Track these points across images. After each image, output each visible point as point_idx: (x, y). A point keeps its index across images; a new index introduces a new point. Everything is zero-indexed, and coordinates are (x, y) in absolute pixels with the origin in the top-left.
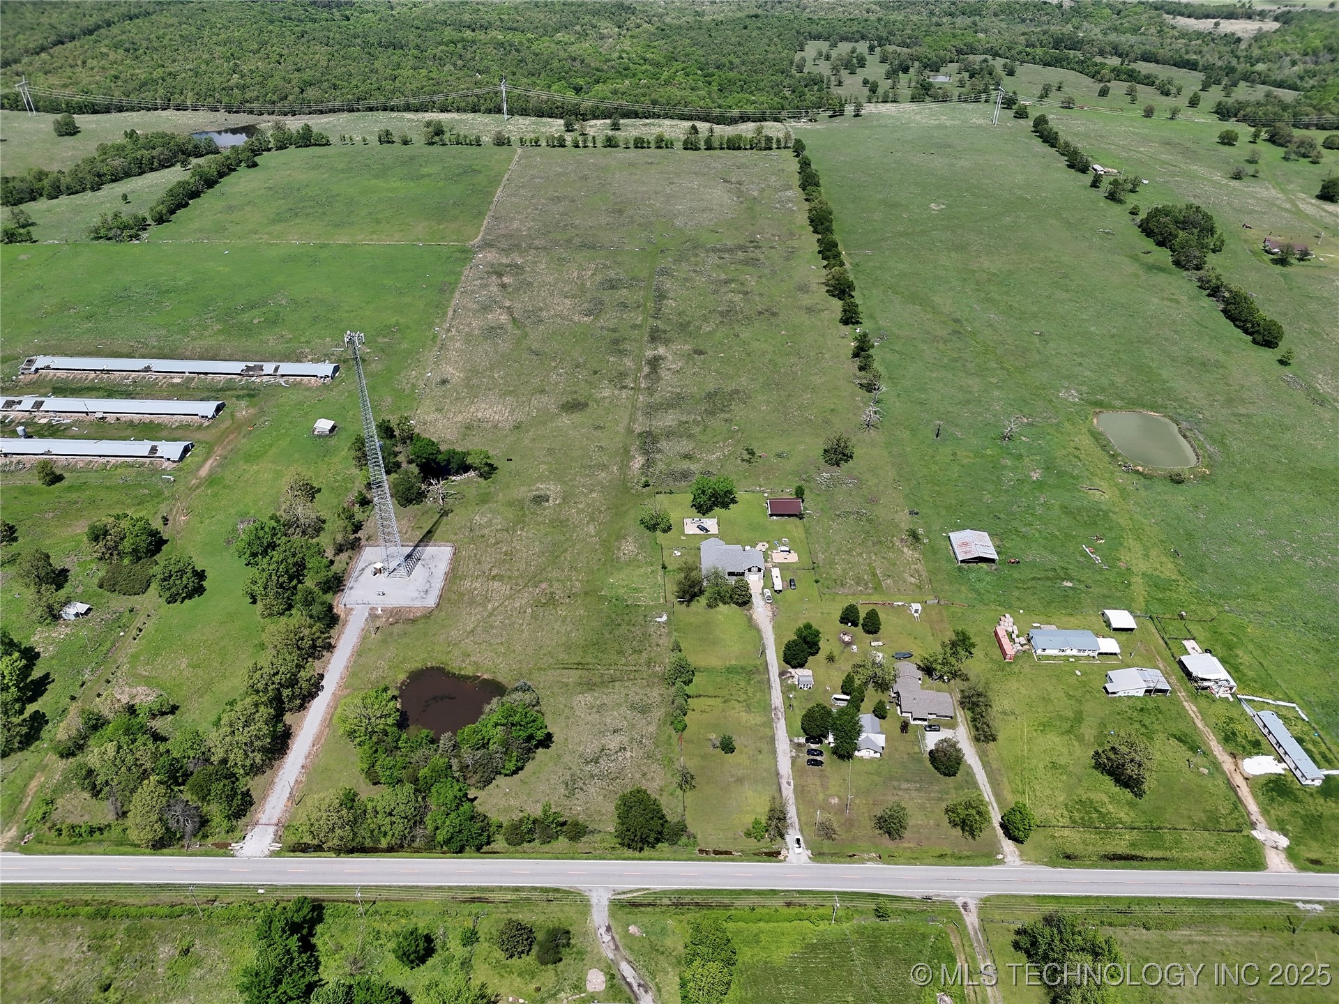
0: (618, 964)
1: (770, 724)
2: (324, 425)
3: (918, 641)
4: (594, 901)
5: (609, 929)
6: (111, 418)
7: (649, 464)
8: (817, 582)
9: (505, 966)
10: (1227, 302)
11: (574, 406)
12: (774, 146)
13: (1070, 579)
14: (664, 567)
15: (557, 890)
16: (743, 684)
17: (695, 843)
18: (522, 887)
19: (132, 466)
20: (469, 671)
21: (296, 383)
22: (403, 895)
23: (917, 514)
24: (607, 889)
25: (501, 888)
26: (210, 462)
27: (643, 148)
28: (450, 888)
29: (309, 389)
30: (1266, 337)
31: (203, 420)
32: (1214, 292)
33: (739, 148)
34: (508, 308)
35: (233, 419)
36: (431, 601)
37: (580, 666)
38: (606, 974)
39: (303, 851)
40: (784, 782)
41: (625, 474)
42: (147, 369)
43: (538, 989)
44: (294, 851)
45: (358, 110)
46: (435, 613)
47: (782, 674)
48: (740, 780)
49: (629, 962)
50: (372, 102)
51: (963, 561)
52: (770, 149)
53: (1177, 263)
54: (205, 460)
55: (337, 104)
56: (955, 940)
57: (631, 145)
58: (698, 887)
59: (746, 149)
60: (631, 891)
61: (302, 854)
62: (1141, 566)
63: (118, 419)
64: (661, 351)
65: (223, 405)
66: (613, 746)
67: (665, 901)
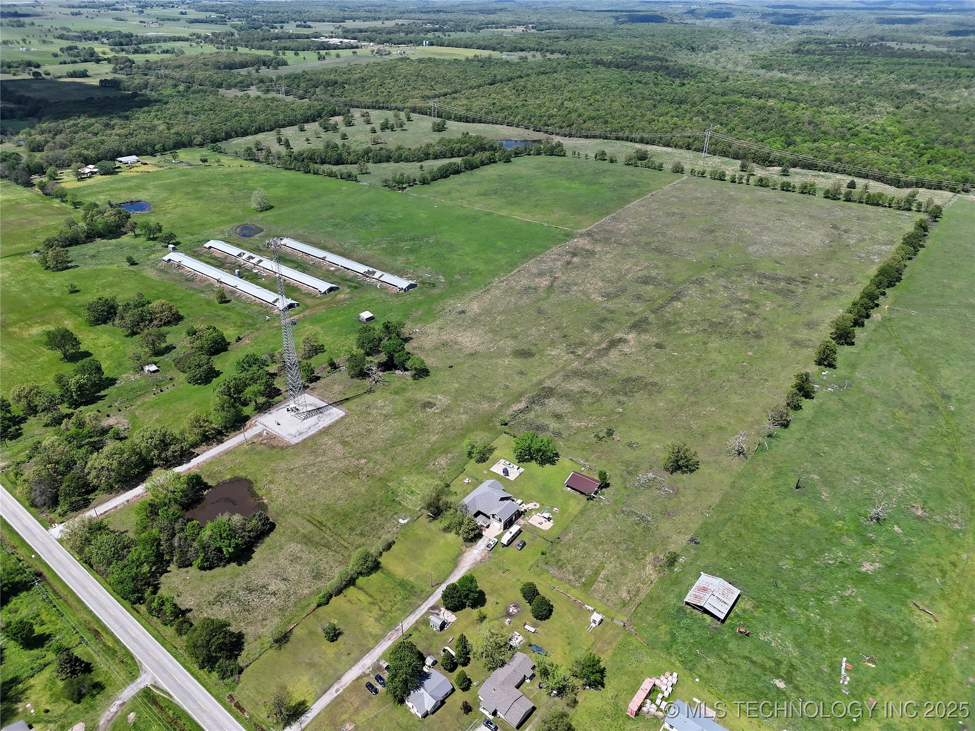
1: (378, 639)
2: (366, 315)
3: (568, 648)
4: (139, 680)
5: (124, 704)
7: (526, 410)
8: (543, 554)
11: (523, 354)
12: (914, 208)
13: (789, 680)
14: (448, 487)
15: (132, 658)
16: (399, 597)
17: (233, 689)
18: (121, 643)
20: (261, 492)
21: (385, 287)
22: (73, 603)
23: (696, 543)
24: (154, 678)
25: (112, 634)
27: (788, 191)
28: (94, 616)
29: (384, 292)
31: (317, 293)
33: (878, 205)
34: (556, 278)
35: (334, 297)
36: (296, 440)
40: (336, 686)
41: (500, 411)
42: (324, 259)
43: (47, 711)
45: (610, 139)
46: (290, 448)
47: (433, 607)
48: (311, 665)
50: (621, 134)
51: (687, 603)
52: (909, 210)
55: (598, 133)
57: (778, 187)
58: (196, 719)
60: (162, 691)
63: (285, 280)
64: (631, 336)
65: (337, 288)
66: (272, 588)
67: (171, 713)
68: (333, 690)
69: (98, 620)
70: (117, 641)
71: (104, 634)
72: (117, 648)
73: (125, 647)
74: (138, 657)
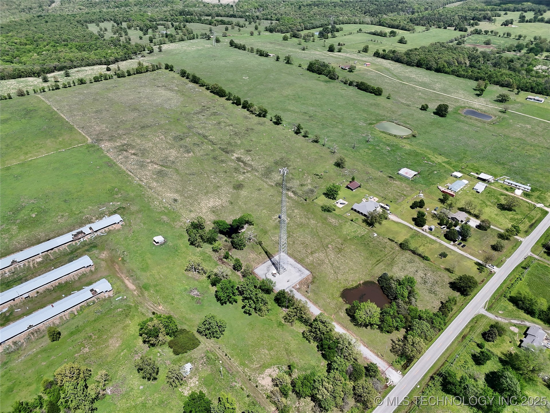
0: (511, 322)
1: (441, 244)
2: (159, 239)
4: (484, 314)
5: (496, 316)
6: (33, 294)
7: (294, 192)
8: (391, 202)
9: (497, 344)
10: (356, 86)
11: (239, 186)
13: (434, 171)
14: (352, 220)
15: (473, 318)
16: (420, 239)
18: (467, 325)
19: (89, 306)
20: (355, 284)
22: (449, 352)
23: (382, 171)
24: (481, 309)
25: (464, 329)
26: (127, 282)
27: (99, 81)
28: (455, 340)
29: (119, 230)
30: (378, 92)
31: (89, 268)
32: (351, 84)
34: (151, 162)
35: (103, 260)
36: (307, 273)
37: (379, 261)
38: (513, 326)
39: (407, 367)
41: (294, 200)
43: (511, 342)
44: (405, 369)
46: (314, 275)
47: (423, 230)
48: (459, 262)
49: (512, 319)
51: (413, 178)
53: (331, 78)
54: (123, 282)
56: (541, 263)
57: (93, 81)
58: (494, 292)
59: (144, 72)
60: (485, 304)
61: (409, 368)
62: (440, 161)
63: (38, 292)
64: (236, 155)
66: (422, 275)
67: (494, 301)
68: (467, 256)
69: (457, 338)
70: (467, 326)
71: (463, 334)
72: (470, 326)
73: (469, 323)
74: (473, 316)
